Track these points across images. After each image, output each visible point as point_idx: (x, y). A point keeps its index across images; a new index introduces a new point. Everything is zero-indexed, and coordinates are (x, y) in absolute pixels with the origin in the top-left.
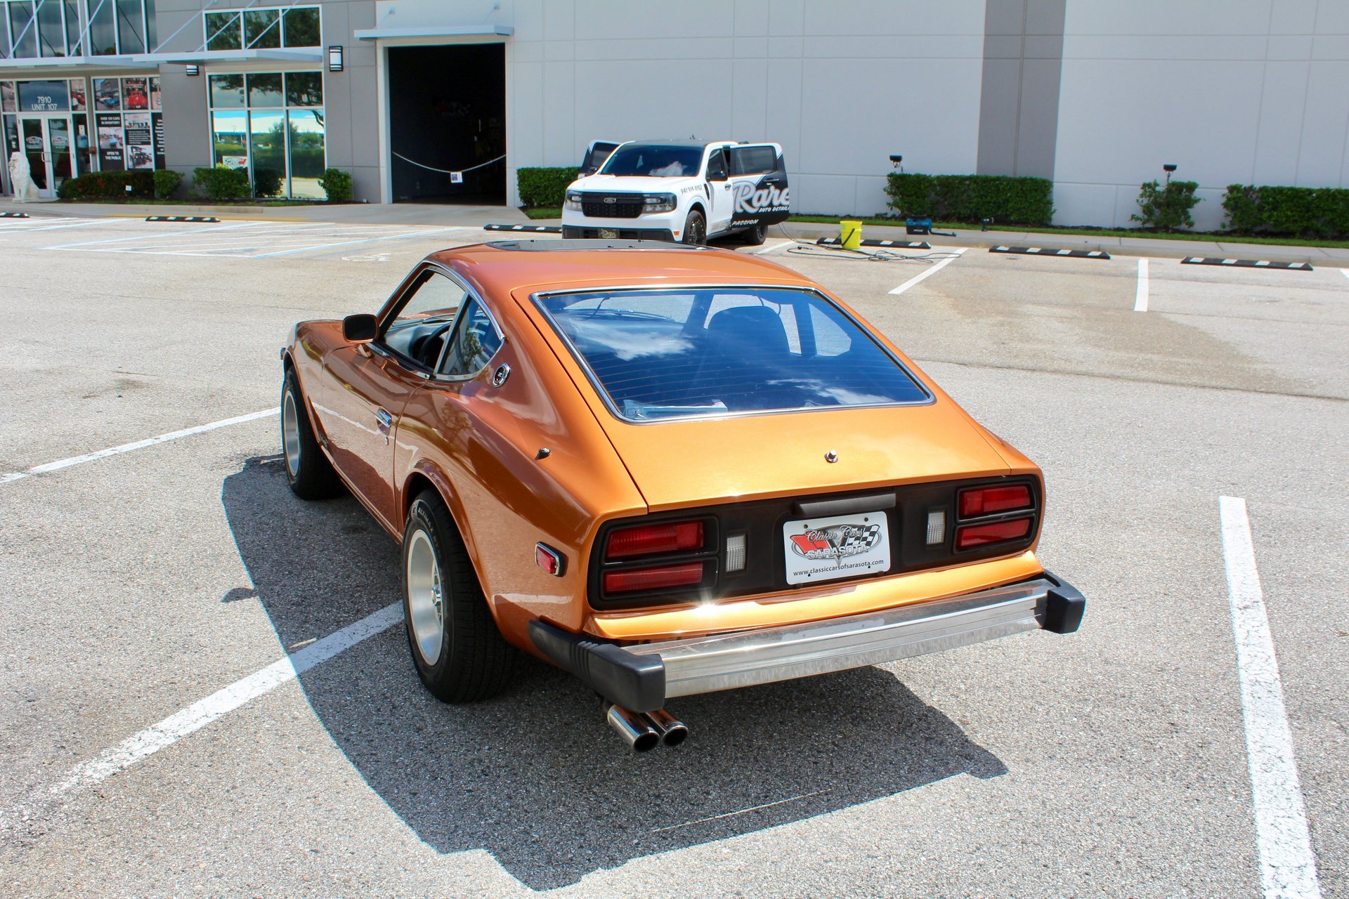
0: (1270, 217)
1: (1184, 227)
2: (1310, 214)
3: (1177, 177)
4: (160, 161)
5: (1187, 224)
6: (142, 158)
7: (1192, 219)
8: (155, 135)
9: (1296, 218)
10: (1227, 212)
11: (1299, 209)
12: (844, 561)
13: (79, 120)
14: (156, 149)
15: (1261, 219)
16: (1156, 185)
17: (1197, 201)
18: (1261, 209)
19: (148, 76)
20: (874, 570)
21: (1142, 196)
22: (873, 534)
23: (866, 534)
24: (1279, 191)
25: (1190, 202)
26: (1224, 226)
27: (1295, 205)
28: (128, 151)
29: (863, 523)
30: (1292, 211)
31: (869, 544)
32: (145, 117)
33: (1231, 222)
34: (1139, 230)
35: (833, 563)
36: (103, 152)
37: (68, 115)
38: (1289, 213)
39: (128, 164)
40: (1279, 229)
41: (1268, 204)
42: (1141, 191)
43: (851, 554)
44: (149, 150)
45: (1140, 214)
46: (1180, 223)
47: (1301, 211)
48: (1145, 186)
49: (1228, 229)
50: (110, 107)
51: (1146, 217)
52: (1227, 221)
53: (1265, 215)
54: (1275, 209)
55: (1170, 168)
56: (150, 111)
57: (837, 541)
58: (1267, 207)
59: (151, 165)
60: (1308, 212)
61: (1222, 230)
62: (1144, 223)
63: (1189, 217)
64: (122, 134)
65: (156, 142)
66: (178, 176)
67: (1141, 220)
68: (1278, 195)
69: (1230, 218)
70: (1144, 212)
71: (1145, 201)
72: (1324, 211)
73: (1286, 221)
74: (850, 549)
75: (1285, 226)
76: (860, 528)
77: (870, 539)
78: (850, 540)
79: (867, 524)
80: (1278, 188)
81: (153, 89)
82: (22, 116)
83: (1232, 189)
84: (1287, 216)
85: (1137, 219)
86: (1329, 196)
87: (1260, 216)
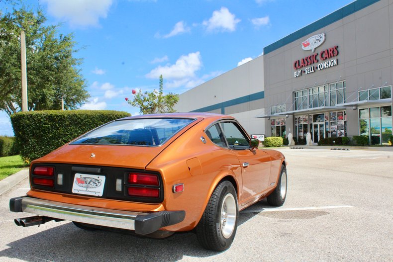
4: (346, 134)
6: (341, 134)
8: (345, 127)
12: (88, 189)
13: (326, 124)
14: (345, 131)
19: (344, 111)
20: (97, 195)
22: (99, 183)
23: (97, 182)
28: (338, 132)
29: (97, 178)
31: (97, 185)
32: (342, 122)
35: (85, 189)
36: (332, 132)
37: (324, 123)
39: (338, 136)
43: (91, 188)
44: (343, 131)
50: (334, 120)
56: (344, 120)
57: (88, 182)
59: (343, 136)
64: (336, 127)
65: (345, 129)
66: (349, 138)
74: (91, 186)
76: (96, 180)
77: (97, 184)
78: (91, 183)
79: (98, 179)
81: (345, 114)
82: (314, 124)
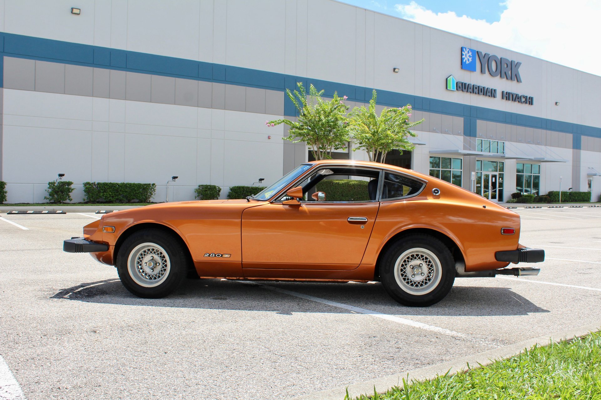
0: (103, 195)
1: (68, 201)
2: (118, 193)
3: (64, 179)
5: (69, 200)
7: (71, 198)
9: (113, 195)
10: (85, 194)
11: (114, 192)
15: (100, 196)
16: (55, 183)
17: (72, 189)
18: (99, 192)
21: (49, 188)
24: (105, 184)
25: (69, 190)
26: (84, 200)
27: (112, 190)
30: (111, 193)
33: (87, 198)
34: (48, 203)
38: (110, 193)
40: (107, 200)
41: (102, 190)
42: (48, 186)
45: (48, 196)
46: (66, 199)
47: (115, 193)
48: (49, 183)
49: (86, 201)
51: (51, 197)
52: (86, 198)
53: (102, 194)
54: (105, 192)
55: (61, 175)
58: (102, 191)
60: (117, 192)
61: (84, 201)
62: (50, 200)
63: (70, 196)
67: (49, 199)
68: (105, 186)
69: (87, 197)
70: (50, 195)
71: (50, 190)
72: (123, 192)
73: (110, 196)
75: (109, 199)
80: (105, 183)
83: (86, 184)
84: (110, 194)
85: (47, 199)
86: (124, 186)
87: (99, 195)
